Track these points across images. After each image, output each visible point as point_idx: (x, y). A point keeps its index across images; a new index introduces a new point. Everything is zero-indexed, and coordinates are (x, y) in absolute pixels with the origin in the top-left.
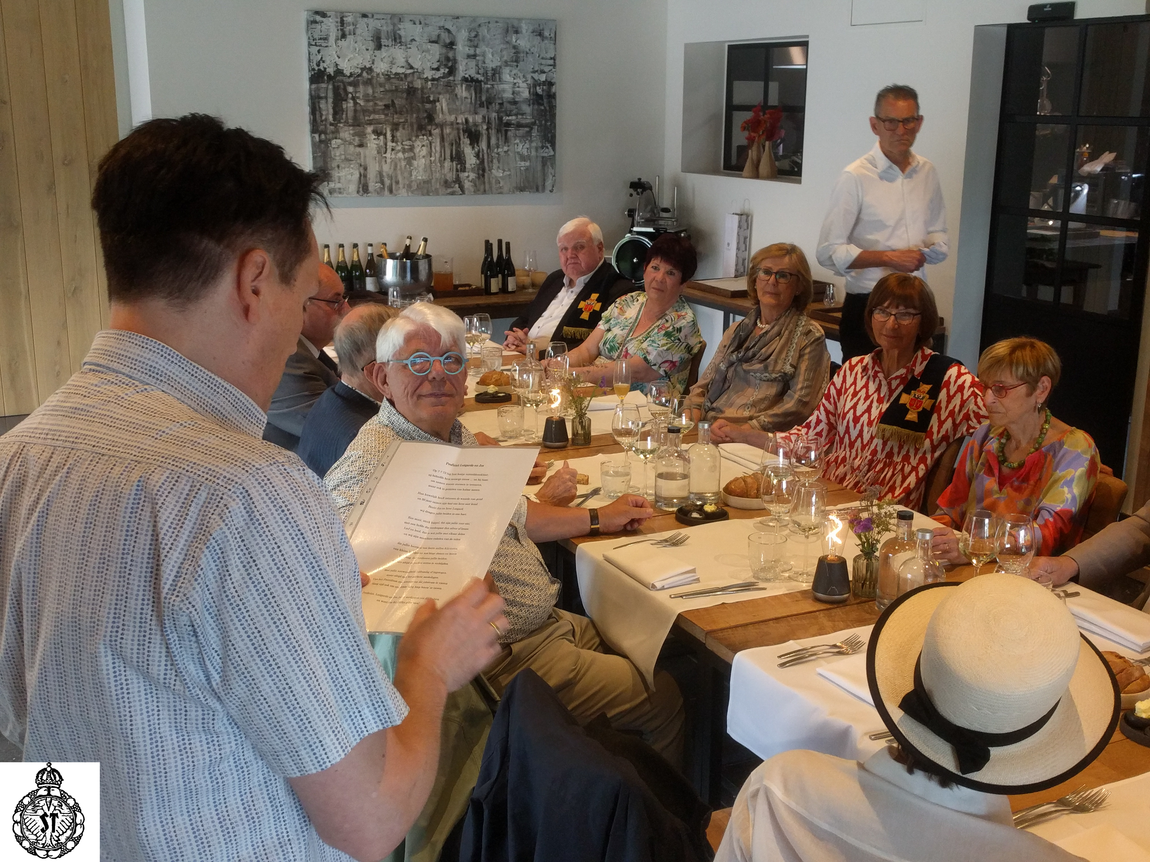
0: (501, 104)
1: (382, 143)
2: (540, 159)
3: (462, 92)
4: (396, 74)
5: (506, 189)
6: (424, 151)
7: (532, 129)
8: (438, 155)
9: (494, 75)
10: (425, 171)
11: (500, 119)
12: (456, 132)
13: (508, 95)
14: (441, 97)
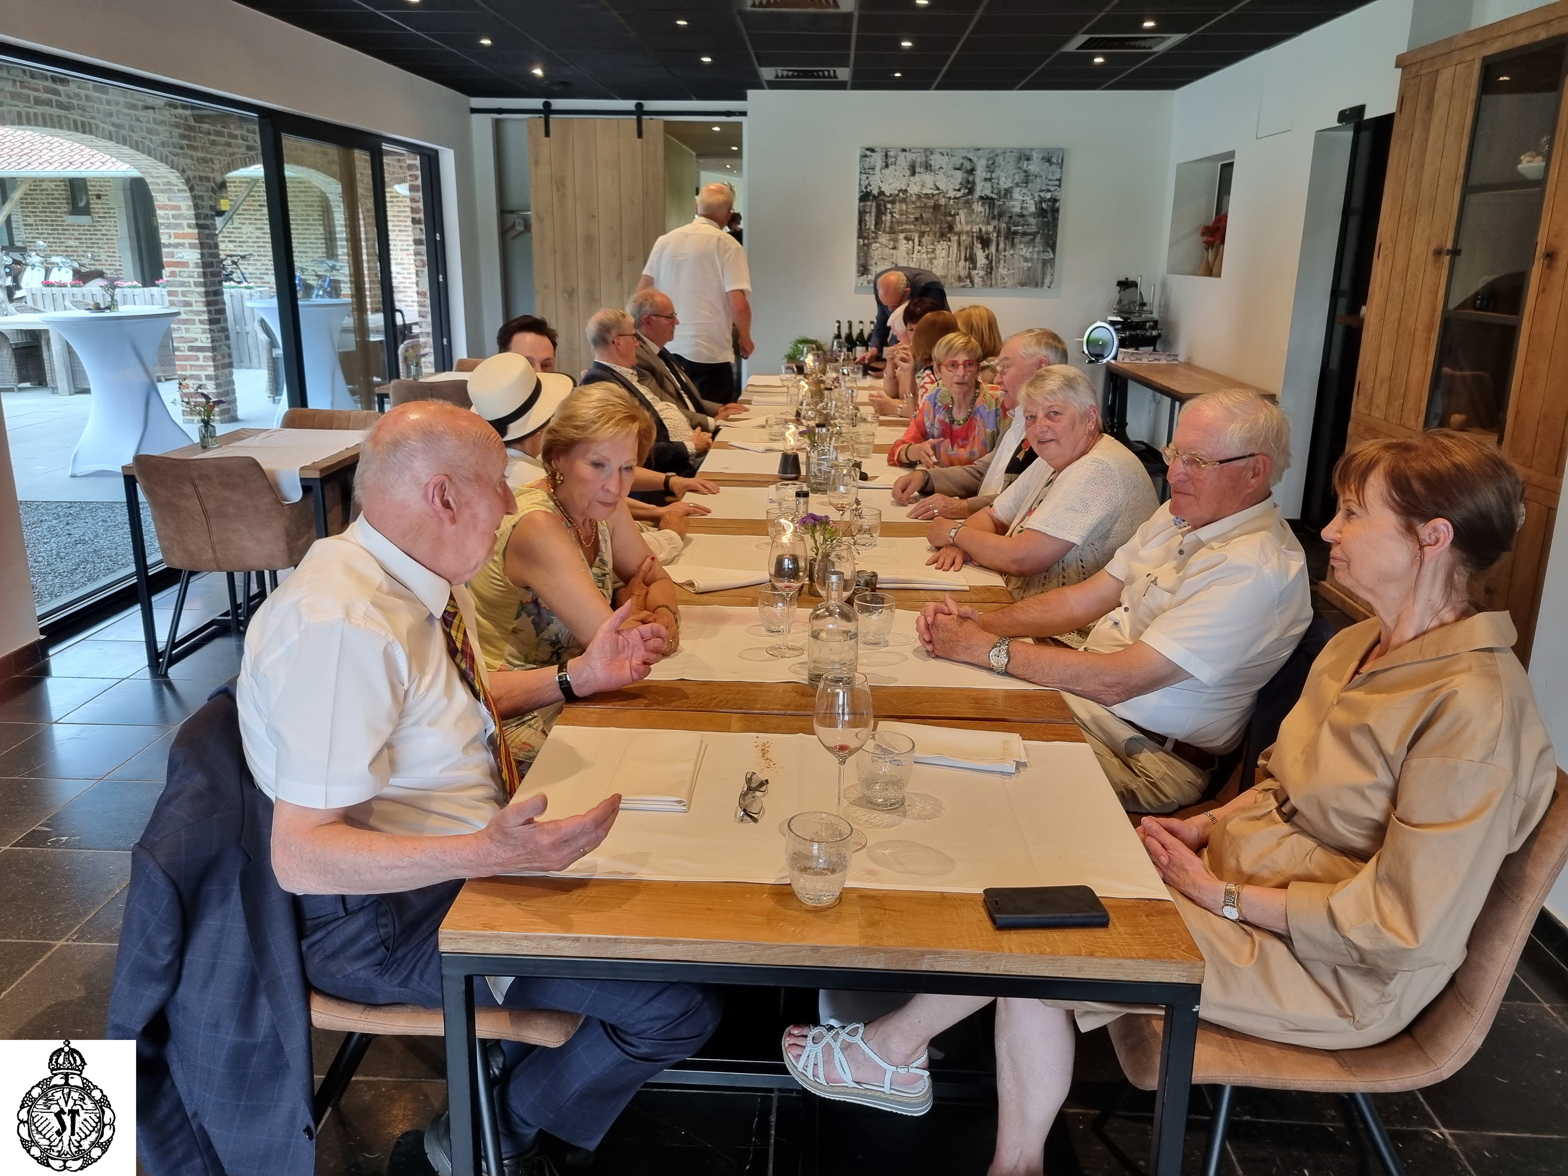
0: (1011, 217)
1: (910, 247)
2: (1040, 261)
3: (978, 207)
4: (926, 194)
5: (1009, 284)
6: (944, 253)
7: (1035, 237)
8: (954, 257)
9: (1006, 194)
10: (943, 268)
11: (1009, 229)
12: (970, 239)
13: (1017, 210)
14: (960, 211)
